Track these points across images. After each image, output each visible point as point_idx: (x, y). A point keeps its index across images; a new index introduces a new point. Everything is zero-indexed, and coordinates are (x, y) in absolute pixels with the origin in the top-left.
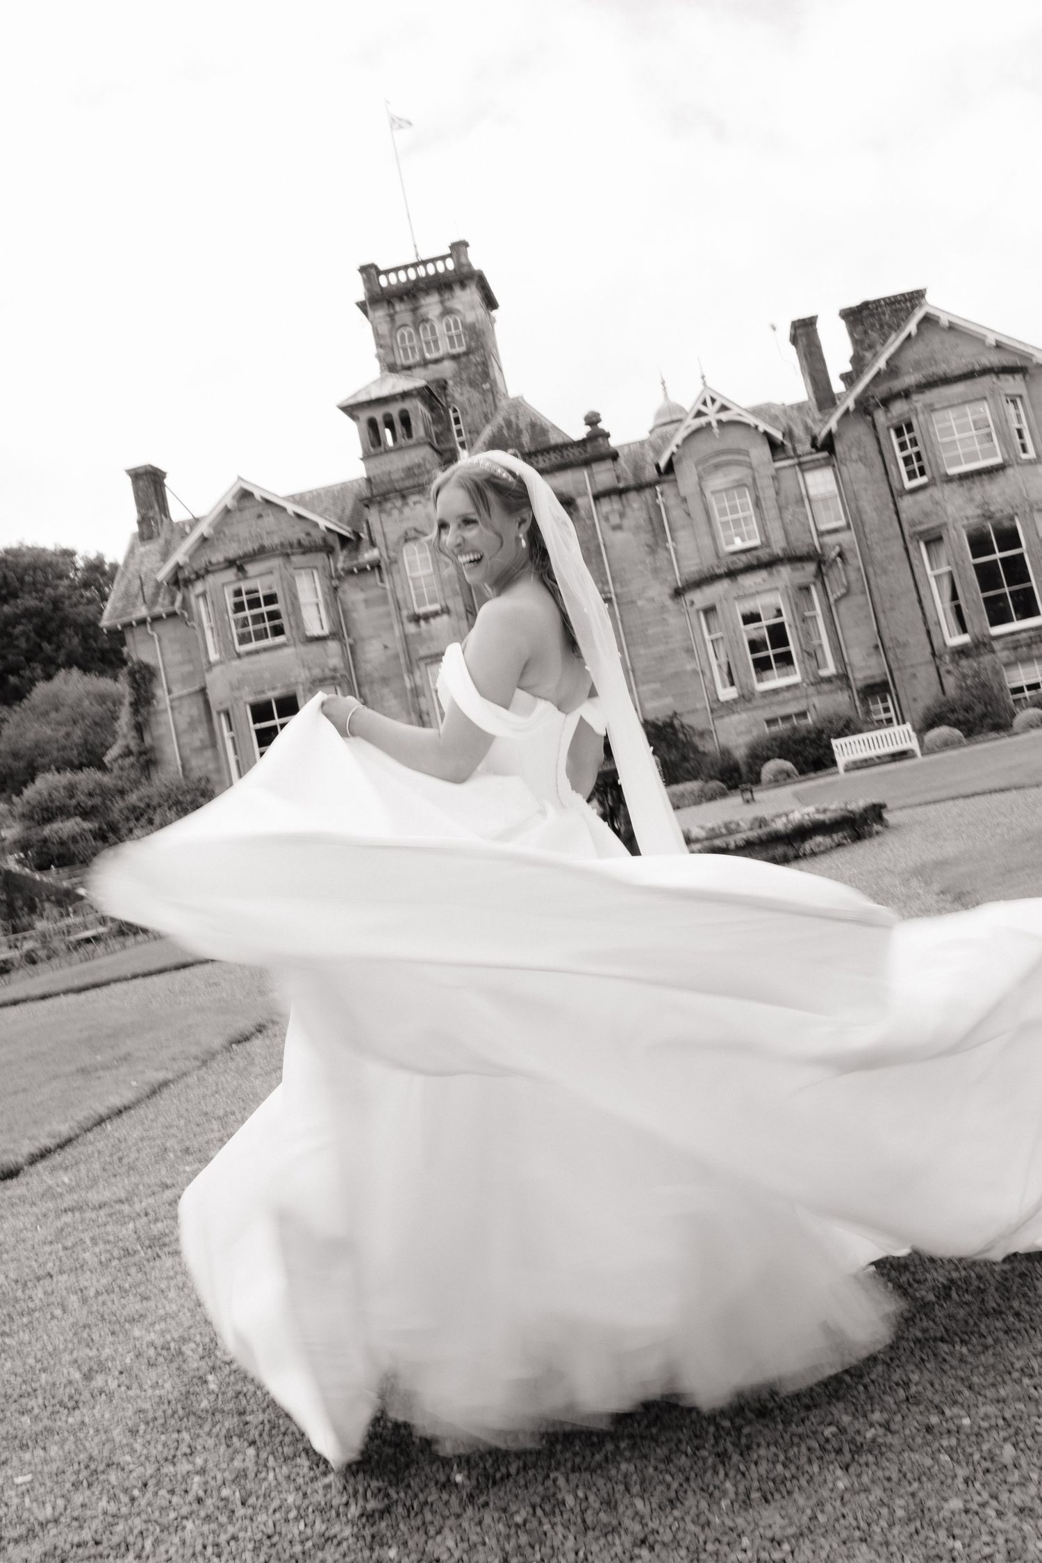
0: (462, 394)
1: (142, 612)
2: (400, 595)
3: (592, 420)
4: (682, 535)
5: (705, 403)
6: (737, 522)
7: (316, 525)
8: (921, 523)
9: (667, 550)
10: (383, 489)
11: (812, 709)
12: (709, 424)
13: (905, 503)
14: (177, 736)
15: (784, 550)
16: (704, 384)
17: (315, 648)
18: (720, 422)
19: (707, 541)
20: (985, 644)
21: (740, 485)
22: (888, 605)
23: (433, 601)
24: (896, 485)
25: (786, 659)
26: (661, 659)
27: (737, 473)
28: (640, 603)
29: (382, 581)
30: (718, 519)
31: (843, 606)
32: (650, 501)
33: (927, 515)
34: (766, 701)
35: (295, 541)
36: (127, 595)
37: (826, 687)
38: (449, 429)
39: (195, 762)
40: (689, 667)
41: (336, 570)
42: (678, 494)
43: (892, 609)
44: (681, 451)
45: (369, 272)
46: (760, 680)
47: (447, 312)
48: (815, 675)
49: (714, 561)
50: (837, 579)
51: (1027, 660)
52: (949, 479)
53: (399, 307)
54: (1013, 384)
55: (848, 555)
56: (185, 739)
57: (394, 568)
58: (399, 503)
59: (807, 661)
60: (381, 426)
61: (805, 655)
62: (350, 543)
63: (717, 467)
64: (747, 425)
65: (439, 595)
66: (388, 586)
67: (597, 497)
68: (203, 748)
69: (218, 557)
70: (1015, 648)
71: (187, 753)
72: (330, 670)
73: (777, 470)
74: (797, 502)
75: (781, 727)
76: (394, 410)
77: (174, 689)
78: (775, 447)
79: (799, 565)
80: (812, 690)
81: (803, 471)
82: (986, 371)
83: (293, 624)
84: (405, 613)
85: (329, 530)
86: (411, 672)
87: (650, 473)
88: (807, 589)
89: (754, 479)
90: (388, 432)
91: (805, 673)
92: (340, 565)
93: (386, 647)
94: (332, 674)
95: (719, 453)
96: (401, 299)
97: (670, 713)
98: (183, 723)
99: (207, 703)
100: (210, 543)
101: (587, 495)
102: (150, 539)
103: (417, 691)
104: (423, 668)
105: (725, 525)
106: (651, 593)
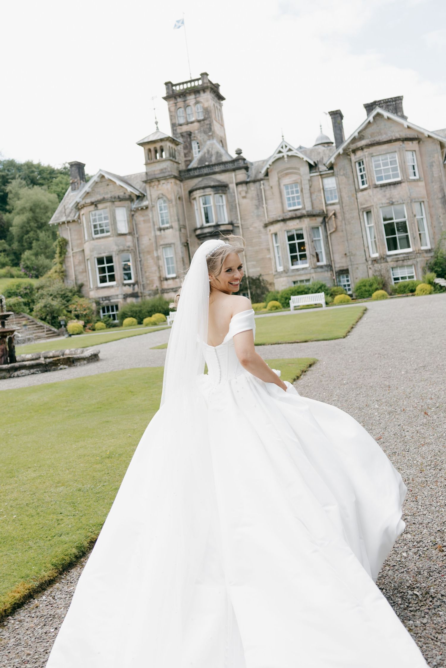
0: (200, 137)
1: (64, 219)
2: (155, 220)
3: (239, 152)
4: (270, 202)
5: (282, 148)
6: (293, 198)
7: (126, 190)
8: (364, 204)
9: (263, 208)
10: (151, 177)
11: (312, 278)
12: (283, 156)
13: (360, 195)
14: (74, 267)
15: (310, 211)
16: (283, 139)
17: (121, 238)
18: (288, 156)
19: (279, 205)
20: (384, 259)
21: (296, 183)
22: (349, 238)
23: (167, 223)
24: (357, 187)
26: (257, 252)
27: (294, 178)
28: (251, 229)
30: (285, 196)
31: (333, 236)
32: (258, 187)
33: (366, 201)
34: (293, 274)
35: (117, 196)
36: (61, 212)
37: (319, 270)
39: (79, 277)
40: (268, 256)
41: (133, 208)
42: (269, 185)
43: (351, 239)
44: (272, 167)
45: (168, 84)
46: (293, 265)
47: (197, 103)
48: (316, 265)
49: (281, 214)
50: (332, 224)
51: (402, 266)
52: (376, 187)
53: (179, 100)
55: (338, 215)
56: (77, 268)
57: (153, 209)
58: (157, 183)
59: (312, 259)
60: (153, 152)
61: (311, 256)
62: (141, 197)
63: (287, 174)
64: (299, 158)
65: (170, 220)
66: (150, 215)
67: (237, 184)
68: (83, 272)
69: (89, 201)
70: (397, 261)
71: (77, 273)
73: (311, 177)
74: (318, 191)
75: (299, 284)
76: (158, 146)
77: (74, 249)
78: (312, 167)
79: (314, 218)
80: (312, 271)
81: (322, 178)
82: (397, 140)
83: (113, 228)
85: (131, 191)
86: (157, 250)
87: (261, 176)
88: (318, 228)
89: (301, 180)
91: (311, 264)
92: (135, 206)
93: (150, 239)
94: (127, 248)
95: (288, 169)
96: (180, 97)
97: (259, 274)
98: (77, 262)
99: (84, 255)
100: (89, 195)
101: (232, 183)
102: (75, 190)
103: (158, 258)
104: (161, 249)
105: (289, 199)
106: (256, 225)
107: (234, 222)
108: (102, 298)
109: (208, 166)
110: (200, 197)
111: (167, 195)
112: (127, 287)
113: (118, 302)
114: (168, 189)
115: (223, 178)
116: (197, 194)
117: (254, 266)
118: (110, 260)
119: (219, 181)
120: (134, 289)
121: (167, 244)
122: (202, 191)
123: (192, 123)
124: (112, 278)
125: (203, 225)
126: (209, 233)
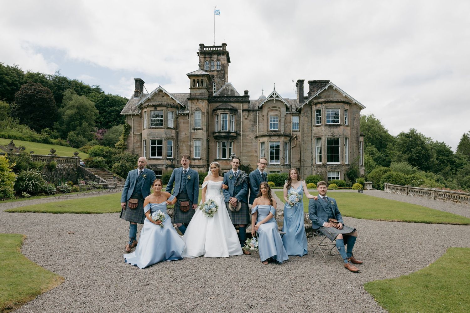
0: (217, 80)
1: (131, 113)
2: (192, 123)
3: (246, 92)
4: (260, 124)
5: (273, 94)
6: (274, 124)
7: (176, 102)
8: (317, 134)
9: (256, 127)
10: (193, 97)
11: (281, 171)
12: (273, 99)
13: (314, 129)
14: (133, 144)
15: (284, 133)
16: (274, 89)
17: (169, 130)
18: (276, 99)
19: (266, 127)
20: (325, 166)
21: (277, 116)
22: (304, 151)
23: (199, 126)
24: (313, 124)
25: (278, 158)
26: (249, 151)
27: (277, 113)
28: (247, 138)
29: (188, 119)
30: (270, 122)
31: (294, 149)
32: (255, 115)
33: (319, 132)
34: (271, 167)
35: (170, 104)
36: (128, 108)
37: (285, 167)
38: (212, 87)
39: (136, 150)
40: (255, 155)
41: (178, 113)
42: (262, 114)
43: (305, 152)
44: (265, 104)
45: (202, 46)
46: (271, 162)
47: (218, 60)
48: (284, 163)
49: (266, 132)
50: (294, 142)
51: (334, 172)
52: (326, 125)
53: (207, 56)
54: (347, 107)
55: (298, 138)
57: (192, 116)
58: (196, 101)
59: (282, 160)
60: (196, 82)
61: (282, 158)
62: (183, 108)
63: (273, 110)
64: (282, 102)
65: (201, 125)
66: (189, 120)
67: (243, 111)
68: (138, 148)
69: (151, 104)
70: (332, 168)
71: (135, 148)
72: (172, 136)
73: (286, 114)
74: (289, 123)
75: (273, 174)
76: (200, 79)
77: (135, 132)
78: (287, 109)
79: (286, 137)
80: (282, 167)
81: (292, 116)
82: (341, 102)
83: (165, 124)
84: (192, 127)
85: (178, 103)
86: (190, 141)
87: (257, 108)
88: (287, 143)
89: (280, 115)
90: (198, 84)
91: (282, 162)
92: (179, 112)
93: (186, 134)
94: (172, 137)
95: (274, 107)
96: (208, 54)
97: (248, 164)
98: (135, 141)
99: (141, 137)
100: (150, 100)
101: (241, 109)
102: (137, 96)
103: (191, 146)
104: (193, 141)
105: (271, 124)
106: (250, 136)
107: (238, 132)
108: (152, 165)
109: (227, 97)
110: (221, 114)
111: (202, 109)
112: (169, 161)
113: (162, 169)
114: (202, 106)
115: (235, 105)
116: (220, 112)
117: (246, 159)
118: (160, 142)
119: (232, 107)
120: (172, 163)
121: (197, 139)
122: (223, 111)
123: (213, 71)
124: (160, 154)
125: (220, 131)
126: (223, 136)
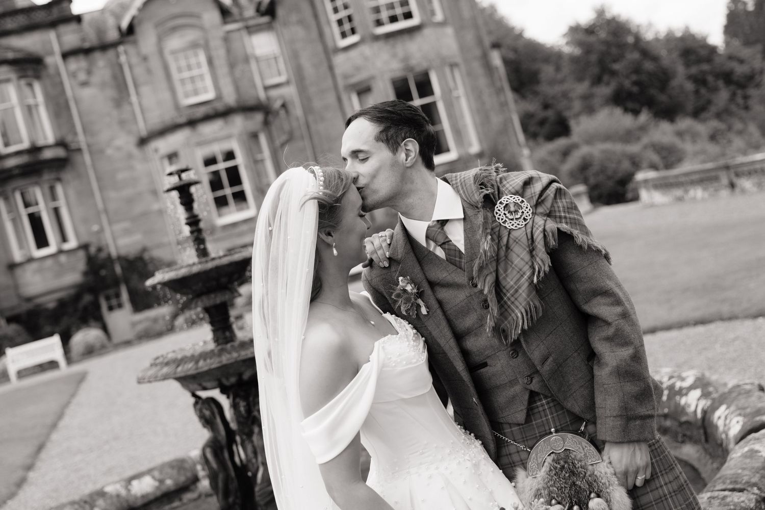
4: (145, 90)
6: (192, 79)
8: (352, 76)
9: (131, 103)
13: (339, 60)
15: (236, 101)
19: (166, 95)
21: (194, 46)
24: (330, 44)
25: (241, 197)
26: (130, 201)
27: (191, 35)
30: (176, 76)
31: (287, 149)
32: (114, 60)
33: (357, 69)
42: (140, 53)
44: (140, 15)
46: (220, 215)
49: (174, 113)
50: (281, 126)
52: (377, 38)
55: (290, 107)
63: (174, 29)
67: (66, 56)
73: (228, 32)
74: (245, 61)
78: (225, 12)
79: (250, 114)
81: (249, 33)
87: (113, 35)
88: (257, 136)
89: (206, 40)
97: (140, 248)
101: (53, 53)
105: (184, 81)
106: (118, 142)
107: (69, 139)
115: (29, 43)
117: (127, 232)
119: (20, 50)
126: (17, 167)
